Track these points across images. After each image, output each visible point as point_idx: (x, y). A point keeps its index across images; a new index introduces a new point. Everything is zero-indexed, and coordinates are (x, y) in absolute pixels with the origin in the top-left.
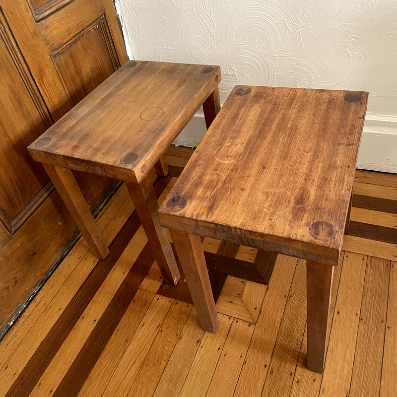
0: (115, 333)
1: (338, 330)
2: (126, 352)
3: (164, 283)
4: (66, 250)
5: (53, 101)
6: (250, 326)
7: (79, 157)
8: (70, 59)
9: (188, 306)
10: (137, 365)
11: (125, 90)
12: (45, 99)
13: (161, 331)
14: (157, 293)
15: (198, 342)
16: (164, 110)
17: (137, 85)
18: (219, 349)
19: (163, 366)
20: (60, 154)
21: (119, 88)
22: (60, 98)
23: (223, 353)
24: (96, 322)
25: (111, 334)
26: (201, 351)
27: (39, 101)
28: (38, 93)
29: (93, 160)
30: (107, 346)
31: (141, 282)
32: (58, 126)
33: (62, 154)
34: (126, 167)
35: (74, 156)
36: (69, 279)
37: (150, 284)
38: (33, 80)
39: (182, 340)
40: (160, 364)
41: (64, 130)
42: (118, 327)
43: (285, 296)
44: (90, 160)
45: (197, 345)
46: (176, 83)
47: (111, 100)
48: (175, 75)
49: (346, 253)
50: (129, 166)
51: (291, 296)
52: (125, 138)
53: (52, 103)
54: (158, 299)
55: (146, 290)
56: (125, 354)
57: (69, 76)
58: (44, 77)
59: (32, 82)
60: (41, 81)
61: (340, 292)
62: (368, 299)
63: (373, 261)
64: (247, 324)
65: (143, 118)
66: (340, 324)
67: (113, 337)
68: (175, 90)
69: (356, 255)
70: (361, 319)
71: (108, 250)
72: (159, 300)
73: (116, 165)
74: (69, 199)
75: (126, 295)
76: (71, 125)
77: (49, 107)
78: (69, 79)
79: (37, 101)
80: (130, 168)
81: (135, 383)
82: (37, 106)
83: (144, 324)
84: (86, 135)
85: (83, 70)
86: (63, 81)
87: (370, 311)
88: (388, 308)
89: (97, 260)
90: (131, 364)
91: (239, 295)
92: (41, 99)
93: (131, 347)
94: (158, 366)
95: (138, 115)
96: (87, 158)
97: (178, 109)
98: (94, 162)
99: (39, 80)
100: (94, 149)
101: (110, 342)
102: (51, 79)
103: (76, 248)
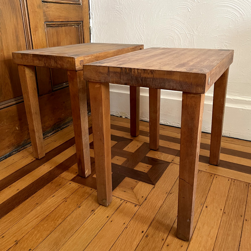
0: (30, 198)
1: (205, 217)
2: (34, 211)
3: (78, 175)
4: (15, 151)
6: (135, 206)
8: (56, 33)
9: (91, 190)
10: (39, 219)
12: (33, 44)
13: (66, 201)
14: (71, 180)
15: (92, 211)
18: (108, 217)
23: (111, 220)
24: (18, 191)
25: (27, 199)
26: (93, 217)
27: (29, 43)
30: (21, 205)
31: (61, 173)
36: (10, 166)
37: (67, 175)
38: (30, 30)
39: (80, 208)
40: (58, 221)
42: (34, 195)
43: (167, 193)
45: (91, 212)
49: (216, 176)
51: (171, 193)
54: (70, 184)
55: (63, 178)
56: (32, 211)
58: (37, 32)
60: (34, 33)
61: (209, 195)
62: (231, 202)
63: (235, 182)
64: (134, 205)
66: (207, 213)
67: (28, 200)
69: (223, 177)
70: (225, 213)
71: (45, 154)
72: (71, 184)
73: (64, 56)
75: (47, 179)
78: (52, 44)
81: (33, 230)
82: (27, 46)
83: (54, 196)
87: (232, 209)
88: (247, 209)
89: (34, 159)
90: (35, 218)
91: (132, 188)
93: (39, 208)
94: (56, 221)
99: (33, 31)
101: (24, 203)
102: (40, 35)
103: (23, 151)
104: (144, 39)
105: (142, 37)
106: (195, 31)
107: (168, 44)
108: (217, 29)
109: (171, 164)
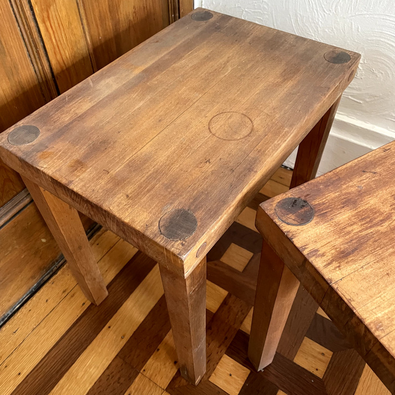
4: (47, 275)
5: (62, 52)
7: (80, 192)
11: (187, 62)
12: (47, 47)
14: (166, 390)
16: (255, 123)
17: (208, 59)
20: (46, 171)
21: (177, 55)
22: (75, 49)
27: (36, 48)
28: (36, 35)
29: (105, 206)
31: (145, 361)
32: (58, 108)
33: (49, 172)
34: (169, 247)
35: (71, 187)
37: (158, 371)
38: (32, 8)
41: (66, 118)
44: (100, 203)
46: (279, 70)
47: (159, 76)
48: (277, 53)
50: (175, 247)
52: (176, 168)
53: (59, 57)
55: (150, 379)
57: (97, 14)
58: (52, 8)
59: (28, 13)
60: (45, 15)
65: (213, 131)
68: (277, 85)
71: (107, 293)
73: (148, 233)
76: (80, 112)
77: (53, 62)
78: (95, 19)
79: (34, 49)
80: (176, 252)
82: (32, 56)
84: (104, 142)
85: (121, 6)
86: (85, 21)
92: (40, 45)
95: (205, 121)
96: (94, 199)
97: (282, 127)
98: (105, 211)
99: (42, 11)
100: (113, 179)
102: (64, 13)
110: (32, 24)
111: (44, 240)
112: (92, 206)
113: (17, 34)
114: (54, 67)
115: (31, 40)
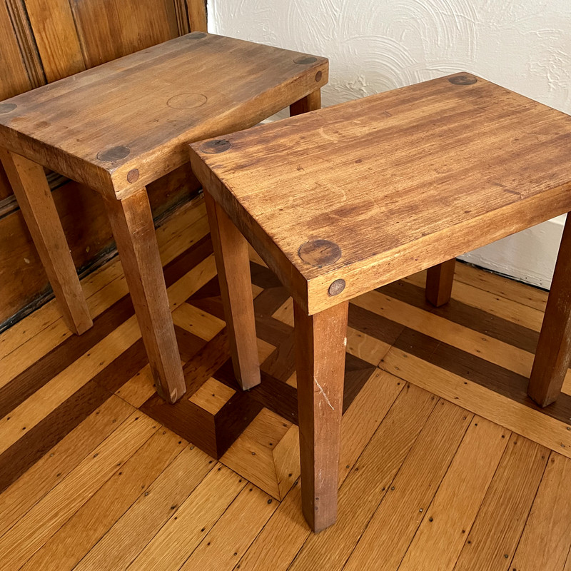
0: (46, 456)
1: (422, 551)
2: (50, 494)
3: (156, 395)
4: (30, 308)
5: (58, 63)
6: (269, 502)
7: (38, 139)
8: (104, 9)
9: (180, 443)
10: (59, 520)
11: (167, 65)
12: (42, 55)
13: (120, 474)
14: (140, 409)
15: (173, 508)
16: (209, 100)
17: (188, 62)
18: (203, 530)
19: (98, 535)
20: (14, 128)
21: (161, 60)
22: (71, 62)
23: (207, 540)
24: (25, 431)
25: (40, 457)
26: (172, 526)
27: (31, 55)
28: (31, 43)
29: (56, 146)
30: (25, 475)
31: (122, 384)
32: (38, 93)
33: (17, 129)
34: (100, 165)
35: (32, 136)
36: (15, 353)
37: (138, 389)
38: (28, 19)
39: (147, 497)
40: (95, 530)
41: (43, 99)
42: (56, 448)
43: (348, 467)
44: (52, 144)
45: (169, 513)
46: (248, 69)
47: (138, 73)
48: (253, 58)
49: (476, 419)
50: (105, 165)
51: (357, 469)
52: (127, 125)
53: (53, 65)
54: (137, 419)
55: (123, 399)
56: (47, 497)
57: (97, 35)
58: (48, 21)
59: (25, 22)
60: (41, 26)
61: (445, 482)
62: (491, 509)
63: (519, 443)
64: (266, 499)
65: (170, 104)
66: (427, 541)
67: (40, 462)
68: (241, 78)
69: (492, 425)
70: (469, 542)
72: (139, 420)
73: (87, 159)
74: (32, 215)
75: (90, 399)
76: (56, 95)
77: (47, 70)
78: (95, 39)
79: (29, 55)
80: (105, 167)
81: (42, 551)
82: (27, 62)
83: (97, 454)
84: (70, 111)
86: (82, 38)
87: (490, 531)
88: (524, 534)
89: (70, 334)
90: (49, 516)
91: (271, 444)
92: (34, 52)
93: (61, 486)
94: (91, 532)
95: (166, 99)
96: (49, 142)
97: (232, 101)
98: (56, 149)
99: (38, 21)
100: (69, 131)
101: (32, 470)
102: (60, 28)
103: (47, 308)
104: (341, 17)
105: (336, 11)
106: (479, 12)
107: (403, 38)
108: (540, 15)
109: (377, 371)
110: (28, 32)
111: (27, 261)
112: (47, 149)
113: (13, 41)
114: (47, 75)
115: (26, 46)
